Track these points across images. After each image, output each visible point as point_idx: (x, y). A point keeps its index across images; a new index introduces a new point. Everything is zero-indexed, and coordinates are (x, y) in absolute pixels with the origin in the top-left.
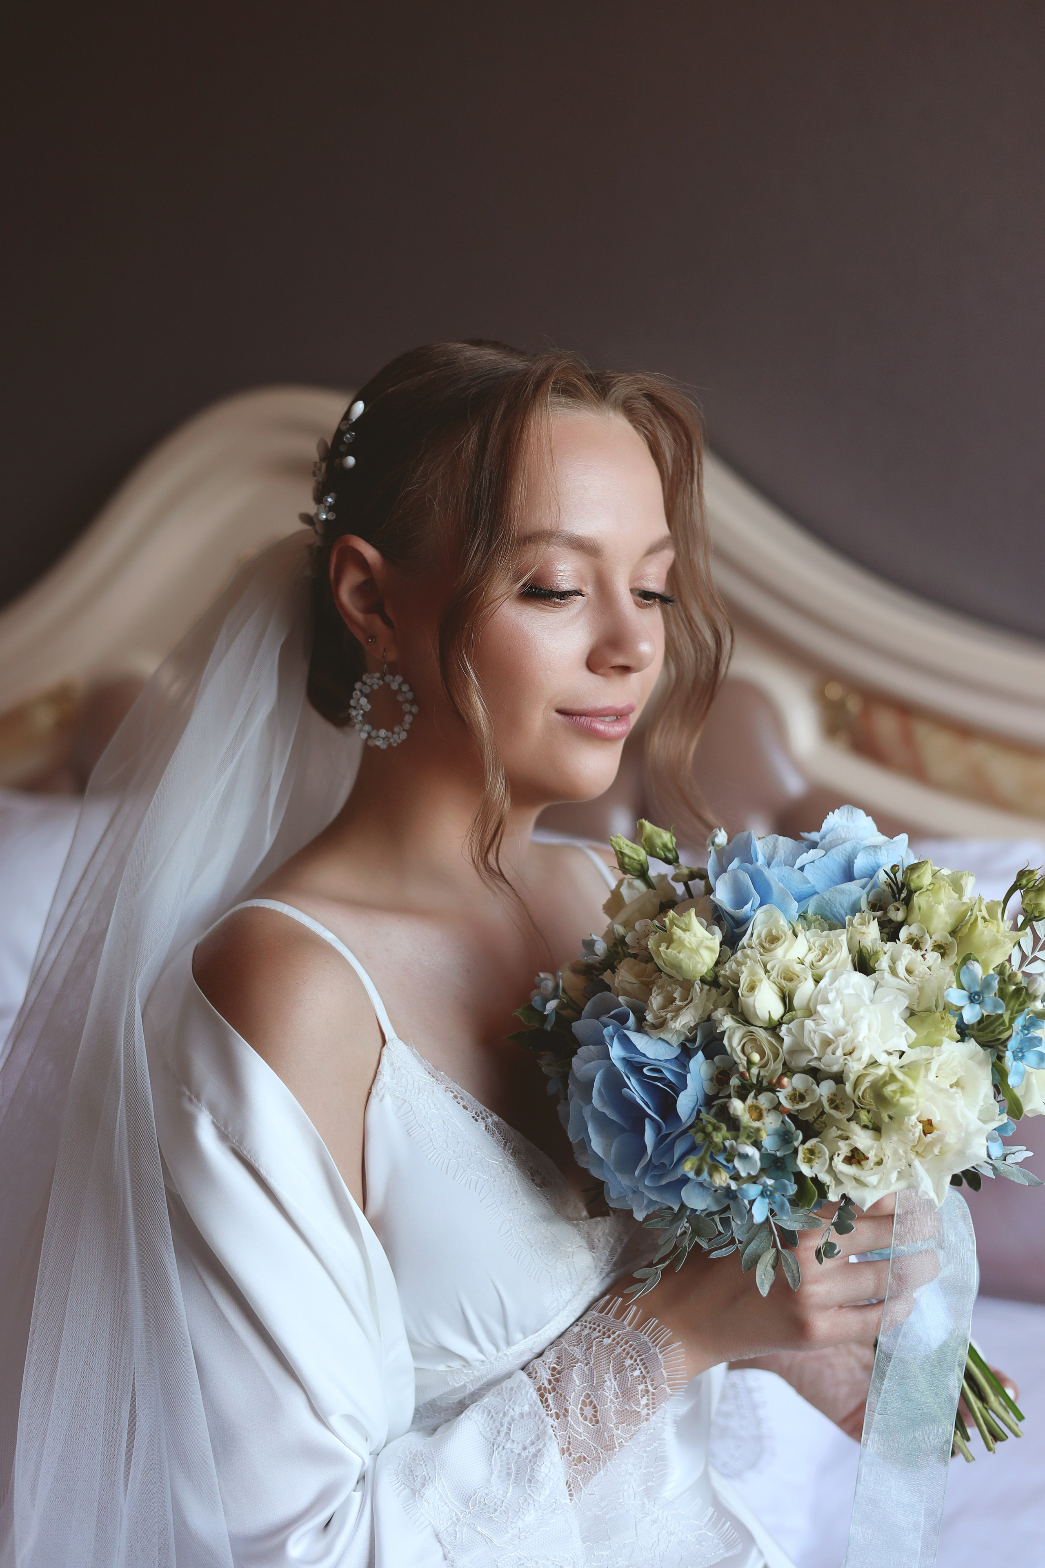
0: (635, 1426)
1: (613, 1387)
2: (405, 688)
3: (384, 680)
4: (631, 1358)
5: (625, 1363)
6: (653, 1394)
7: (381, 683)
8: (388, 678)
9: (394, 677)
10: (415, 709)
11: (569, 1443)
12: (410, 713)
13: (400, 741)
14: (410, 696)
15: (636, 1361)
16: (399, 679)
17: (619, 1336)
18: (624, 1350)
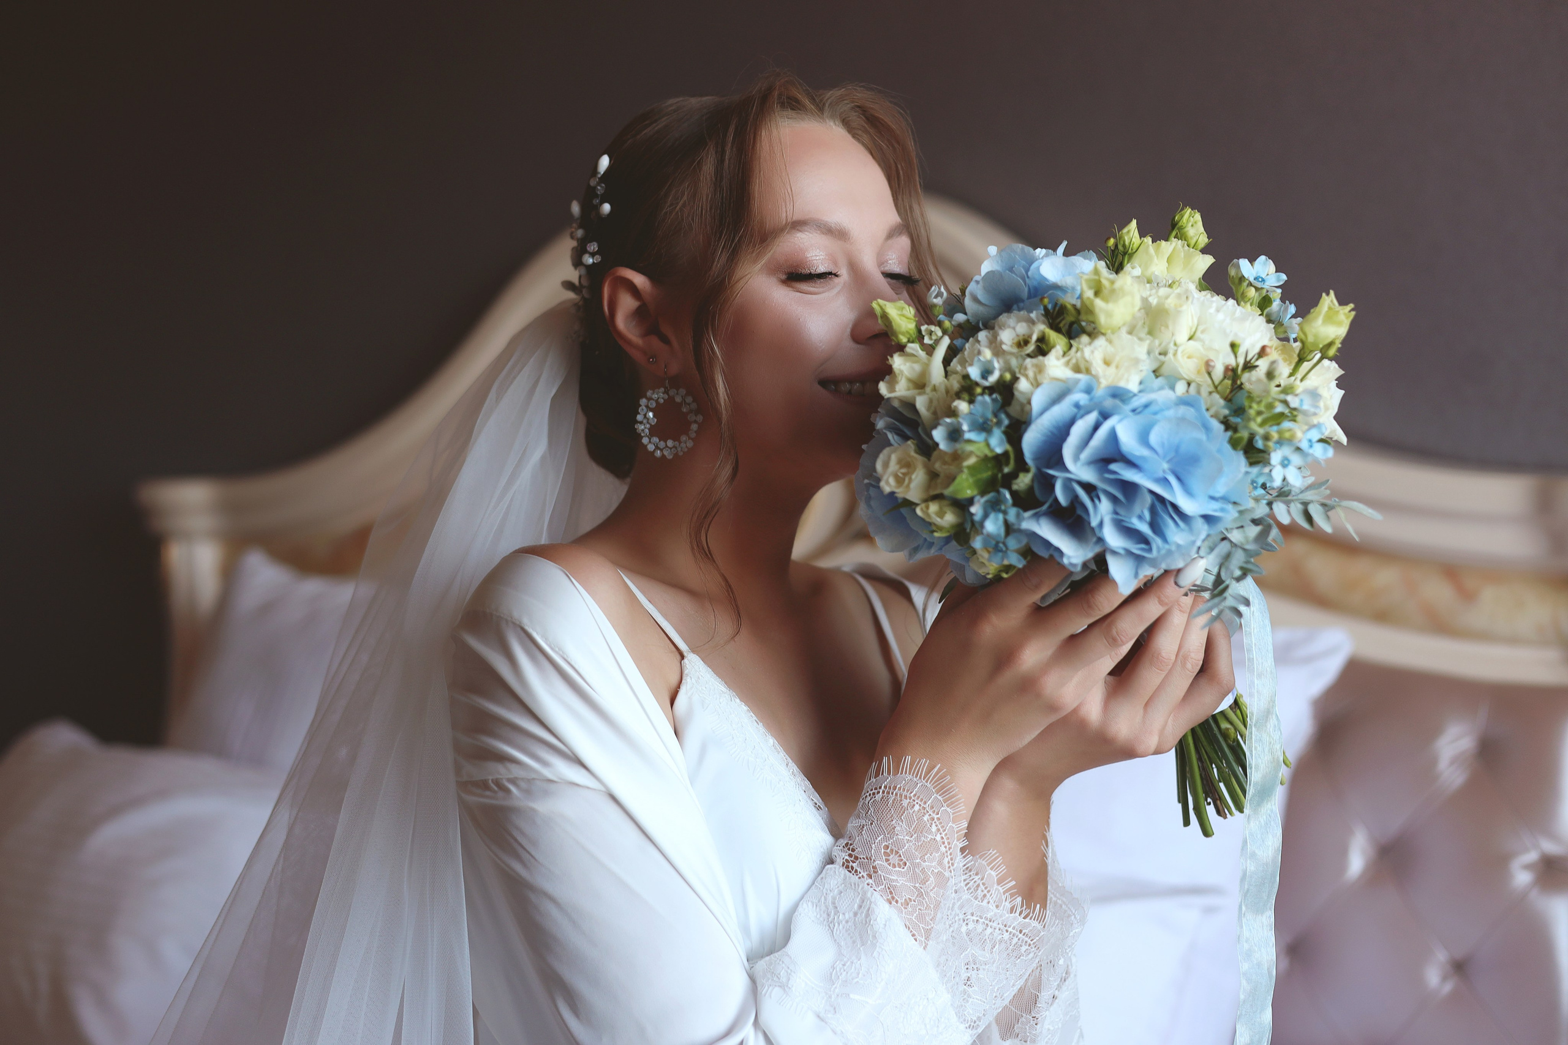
0: (937, 852)
1: (904, 829)
2: (689, 399)
3: (668, 394)
4: (906, 797)
5: (903, 805)
6: (938, 819)
7: (666, 397)
8: (672, 392)
9: (677, 390)
10: (700, 418)
11: (891, 893)
12: (695, 422)
13: (686, 450)
14: (694, 406)
15: (910, 798)
16: (683, 391)
17: (885, 787)
18: (896, 794)
